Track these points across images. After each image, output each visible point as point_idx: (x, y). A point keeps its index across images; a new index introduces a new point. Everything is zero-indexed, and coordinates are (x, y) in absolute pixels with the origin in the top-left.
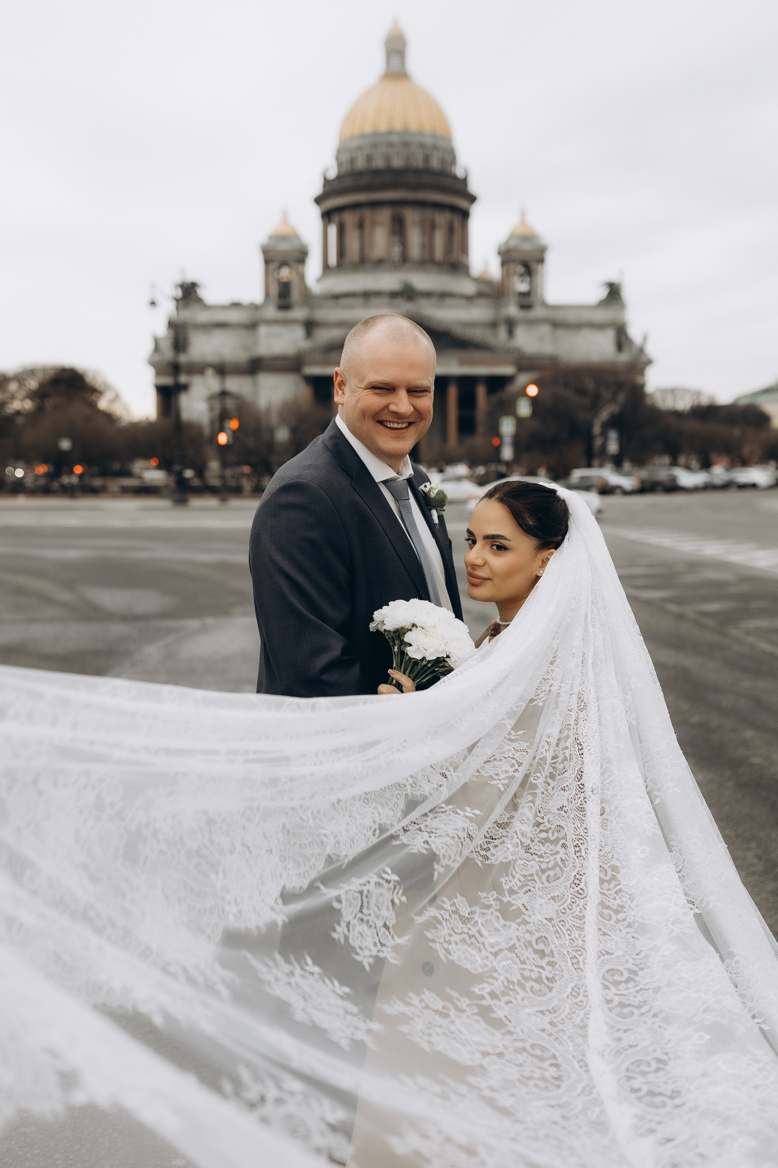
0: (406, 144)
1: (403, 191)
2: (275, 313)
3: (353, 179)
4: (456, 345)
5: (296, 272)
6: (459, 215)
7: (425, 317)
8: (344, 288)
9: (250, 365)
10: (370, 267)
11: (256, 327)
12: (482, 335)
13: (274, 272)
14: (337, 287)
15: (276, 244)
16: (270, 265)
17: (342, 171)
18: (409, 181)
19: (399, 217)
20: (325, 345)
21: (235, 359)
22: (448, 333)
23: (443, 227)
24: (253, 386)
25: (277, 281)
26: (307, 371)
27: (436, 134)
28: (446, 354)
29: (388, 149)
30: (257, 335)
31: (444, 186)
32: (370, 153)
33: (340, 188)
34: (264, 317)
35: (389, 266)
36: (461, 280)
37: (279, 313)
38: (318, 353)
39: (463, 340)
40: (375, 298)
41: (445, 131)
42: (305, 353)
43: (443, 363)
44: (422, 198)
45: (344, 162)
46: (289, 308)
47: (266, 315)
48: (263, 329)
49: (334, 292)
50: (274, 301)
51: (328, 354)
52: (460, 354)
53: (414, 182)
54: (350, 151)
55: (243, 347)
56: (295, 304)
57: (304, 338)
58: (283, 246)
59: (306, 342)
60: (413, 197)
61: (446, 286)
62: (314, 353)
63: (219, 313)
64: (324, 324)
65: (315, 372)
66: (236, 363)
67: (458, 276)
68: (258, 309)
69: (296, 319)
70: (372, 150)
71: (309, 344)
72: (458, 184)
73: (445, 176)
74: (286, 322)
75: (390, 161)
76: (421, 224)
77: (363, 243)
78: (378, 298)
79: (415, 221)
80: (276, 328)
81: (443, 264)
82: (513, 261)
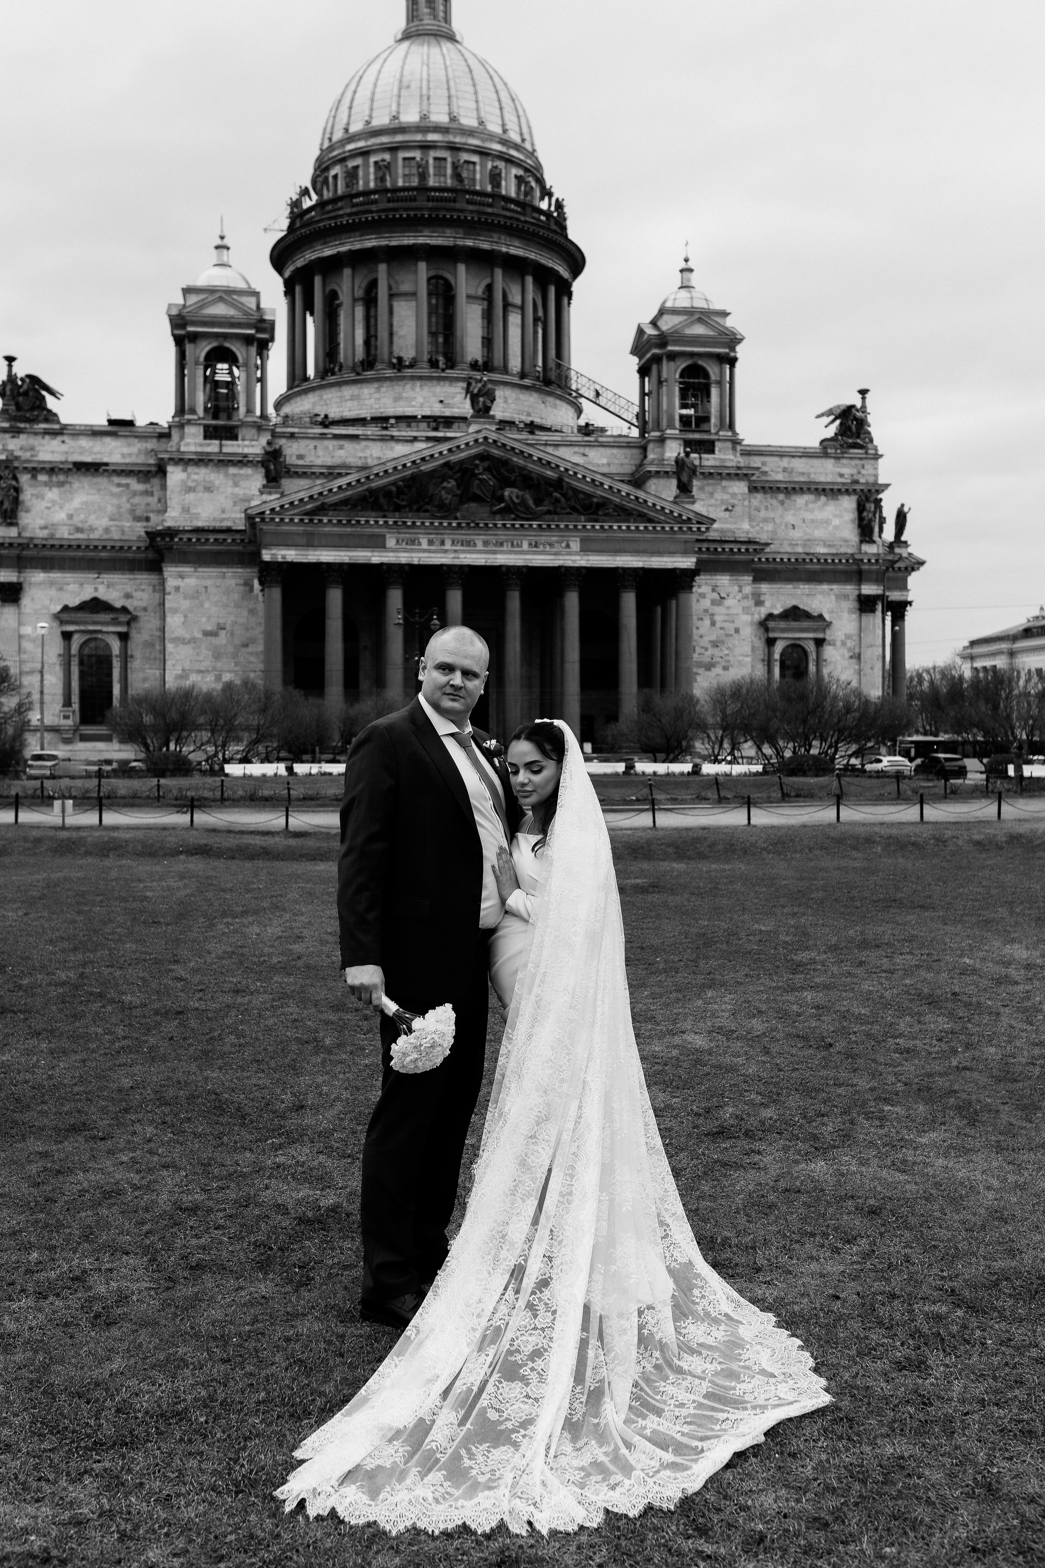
1: (449, 232)
2: (201, 445)
3: (353, 206)
4: (574, 509)
5: (246, 365)
6: (552, 290)
7: (513, 449)
8: (335, 412)
9: (147, 548)
10: (389, 373)
11: (161, 471)
12: (625, 489)
13: (197, 363)
14: (321, 411)
15: (203, 305)
16: (189, 348)
17: (327, 195)
18: (462, 211)
19: (441, 282)
20: (307, 503)
21: (116, 535)
22: (558, 483)
23: (522, 308)
24: (154, 591)
25: (205, 377)
26: (267, 555)
27: (505, 137)
28: (557, 526)
29: (417, 154)
30: (164, 487)
31: (526, 226)
32: (383, 160)
33: (327, 223)
34: (178, 451)
35: (426, 372)
36: (555, 407)
37: (209, 445)
38: (292, 520)
39: (589, 496)
40: (403, 425)
41: (521, 134)
42: (263, 520)
43: (551, 545)
44: (486, 246)
45: (331, 180)
46: (231, 433)
47: (183, 449)
48: (175, 475)
49: (317, 415)
50: (199, 419)
51: (311, 521)
52: (584, 526)
53: (472, 212)
54: (342, 160)
55: (132, 511)
56: (244, 424)
57: (262, 493)
58: (220, 310)
59: (265, 497)
60: (469, 243)
61: (529, 415)
62: (282, 520)
63: (84, 442)
64: (300, 470)
65: (284, 557)
66: (118, 544)
67: (550, 399)
68: (164, 436)
69: (246, 456)
70: (387, 156)
71: (273, 499)
72: (553, 227)
73: (529, 210)
74: (224, 462)
75: (423, 176)
76: (483, 299)
77: (372, 332)
78: (409, 426)
79: (472, 292)
80: (202, 474)
81: (523, 375)
82: (672, 357)
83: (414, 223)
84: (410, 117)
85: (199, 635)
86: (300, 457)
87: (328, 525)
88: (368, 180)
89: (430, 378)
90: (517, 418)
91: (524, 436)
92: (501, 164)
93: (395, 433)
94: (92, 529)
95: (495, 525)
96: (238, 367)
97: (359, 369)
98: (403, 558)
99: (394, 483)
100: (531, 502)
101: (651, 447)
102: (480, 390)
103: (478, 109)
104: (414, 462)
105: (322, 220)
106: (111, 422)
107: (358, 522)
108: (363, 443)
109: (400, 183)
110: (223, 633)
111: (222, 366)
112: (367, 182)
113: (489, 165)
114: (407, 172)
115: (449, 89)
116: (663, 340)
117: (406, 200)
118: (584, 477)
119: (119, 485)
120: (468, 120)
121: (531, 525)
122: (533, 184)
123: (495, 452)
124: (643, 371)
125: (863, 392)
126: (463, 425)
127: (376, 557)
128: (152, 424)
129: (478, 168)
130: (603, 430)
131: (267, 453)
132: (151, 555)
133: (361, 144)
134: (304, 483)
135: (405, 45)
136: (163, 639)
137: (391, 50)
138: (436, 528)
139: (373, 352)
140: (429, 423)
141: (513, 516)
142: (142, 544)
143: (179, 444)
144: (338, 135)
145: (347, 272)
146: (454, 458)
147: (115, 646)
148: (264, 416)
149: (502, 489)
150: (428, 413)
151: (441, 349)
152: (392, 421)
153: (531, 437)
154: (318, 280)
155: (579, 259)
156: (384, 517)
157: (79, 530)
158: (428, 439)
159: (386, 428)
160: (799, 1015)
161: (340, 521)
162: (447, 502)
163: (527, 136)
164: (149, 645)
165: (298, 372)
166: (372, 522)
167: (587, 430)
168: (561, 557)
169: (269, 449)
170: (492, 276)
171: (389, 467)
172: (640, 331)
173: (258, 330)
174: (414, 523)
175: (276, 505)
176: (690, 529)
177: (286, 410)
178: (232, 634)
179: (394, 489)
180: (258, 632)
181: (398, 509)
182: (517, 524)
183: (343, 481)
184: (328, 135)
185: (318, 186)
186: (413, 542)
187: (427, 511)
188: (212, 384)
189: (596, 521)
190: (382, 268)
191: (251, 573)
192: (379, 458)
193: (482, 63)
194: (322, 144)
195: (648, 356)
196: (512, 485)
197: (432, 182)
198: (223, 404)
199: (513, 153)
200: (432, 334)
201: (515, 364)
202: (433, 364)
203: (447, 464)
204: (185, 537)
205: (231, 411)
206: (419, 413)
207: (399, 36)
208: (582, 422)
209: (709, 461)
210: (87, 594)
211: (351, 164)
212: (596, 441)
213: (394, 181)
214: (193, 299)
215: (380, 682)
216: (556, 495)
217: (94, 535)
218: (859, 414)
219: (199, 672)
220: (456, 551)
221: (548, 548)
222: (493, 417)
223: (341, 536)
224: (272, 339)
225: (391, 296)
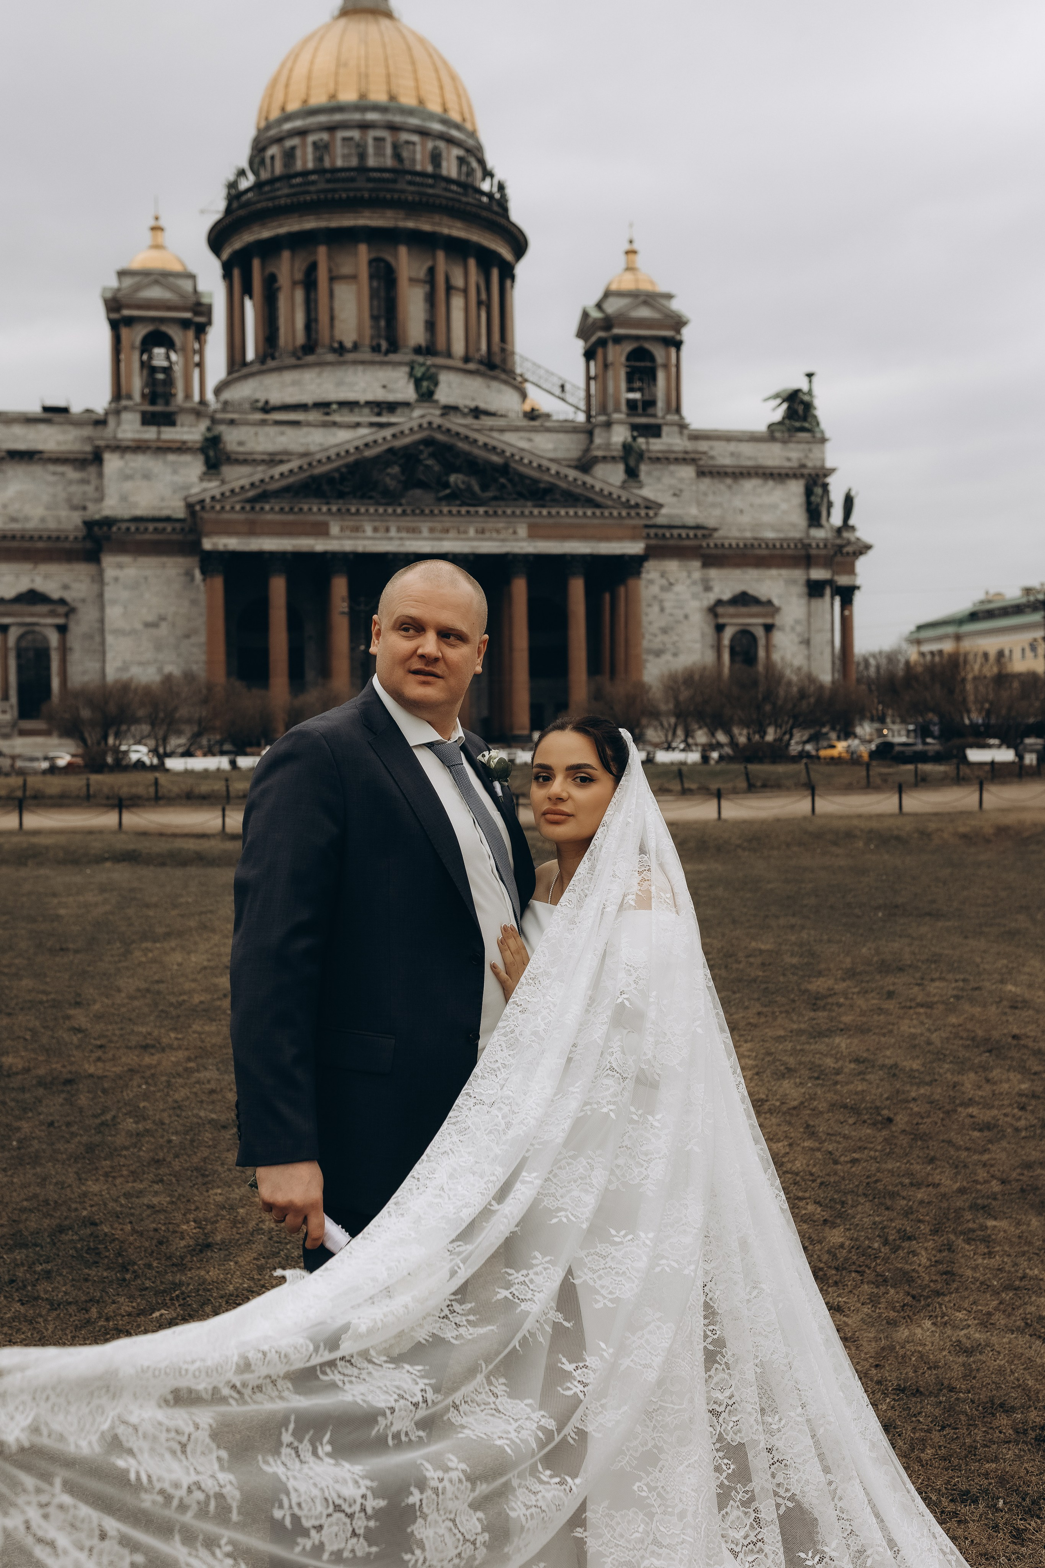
0: (393, 128)
1: (389, 213)
2: (138, 432)
3: (292, 186)
4: (521, 496)
5: (184, 349)
6: (495, 274)
7: (458, 434)
8: (276, 398)
9: (84, 538)
10: (331, 357)
11: (96, 458)
12: (572, 474)
13: (133, 347)
14: (262, 396)
15: (138, 288)
16: (124, 332)
17: (265, 175)
18: (403, 191)
19: (382, 265)
20: (248, 491)
21: (52, 525)
22: (505, 469)
23: (465, 291)
24: (93, 580)
25: (142, 364)
26: (208, 544)
27: (446, 116)
28: (504, 512)
29: (356, 134)
30: (100, 475)
31: (468, 208)
32: (321, 140)
33: (264, 204)
34: (115, 438)
35: (368, 356)
36: (499, 391)
37: (146, 432)
38: (233, 508)
39: (536, 481)
40: (345, 411)
41: (462, 114)
42: (203, 508)
43: (498, 531)
44: (427, 227)
45: (268, 161)
46: (168, 419)
47: (120, 435)
48: (112, 463)
49: (257, 401)
50: (137, 405)
51: (253, 508)
52: (531, 513)
53: (413, 193)
54: (279, 140)
55: (69, 500)
56: (182, 410)
57: (201, 479)
58: (155, 293)
59: (206, 485)
60: (410, 224)
61: (473, 399)
62: (223, 508)
63: (18, 430)
64: (241, 457)
65: (225, 545)
66: (54, 534)
67: (495, 384)
68: (100, 422)
69: (184, 442)
70: (325, 136)
71: (213, 487)
72: (495, 208)
73: (470, 191)
74: (162, 449)
75: (362, 156)
76: (425, 282)
77: (313, 315)
78: (351, 411)
79: (414, 274)
80: (140, 461)
81: (467, 359)
82: (618, 340)
83: (354, 204)
84: (348, 96)
85: (139, 626)
86: (241, 443)
87: (270, 513)
88: (306, 160)
89: (372, 363)
90: (461, 402)
91: (469, 421)
92: (442, 145)
93: (337, 418)
94: (27, 519)
95: (441, 512)
96: (175, 351)
97: (300, 354)
98: (348, 545)
99: (337, 470)
100: (476, 488)
101: (597, 431)
102: (424, 374)
103: (417, 88)
104: (357, 448)
105: (258, 202)
106: (46, 409)
107: (301, 510)
108: (305, 430)
109: (339, 163)
110: (164, 626)
111: (159, 351)
112: (305, 162)
113: (430, 145)
114: (346, 151)
115: (387, 67)
116: (608, 323)
117: (344, 180)
118: (530, 462)
119: (54, 474)
120: (408, 100)
121: (477, 512)
122: (475, 164)
123: (440, 437)
124: (589, 355)
125: (810, 375)
126: (406, 411)
127: (319, 545)
128: (88, 411)
129: (418, 148)
130: (548, 416)
131: (207, 440)
132: (89, 545)
133: (298, 123)
134: (245, 470)
135: (343, 22)
136: (102, 631)
137: (327, 28)
138: (381, 515)
139: (313, 336)
140: (372, 409)
141: (458, 502)
142: (80, 534)
143: (115, 432)
144: (275, 114)
145: (286, 255)
146: (399, 443)
147: (54, 638)
148: (203, 402)
149: (448, 474)
150: (370, 397)
151: (383, 333)
152: (334, 407)
153: (475, 422)
154: (256, 263)
155: (522, 240)
156: (327, 503)
157: (14, 520)
158: (372, 425)
159: (327, 414)
160: (838, 1072)
161: (282, 509)
162: (391, 488)
163: (467, 116)
164: (89, 637)
165: (238, 357)
166: (315, 509)
167: (532, 415)
168: (508, 544)
169: (209, 435)
170: (434, 258)
171: (332, 453)
172: (585, 315)
173: (197, 313)
174: (358, 510)
175: (217, 493)
176: (638, 514)
177: (226, 395)
178: (174, 625)
179: (337, 475)
180: (200, 622)
181: (341, 495)
182: (463, 510)
183: (284, 468)
184: (264, 114)
185: (255, 166)
186: (357, 529)
187: (371, 498)
188: (149, 369)
189: (543, 506)
190: (322, 252)
191: (192, 563)
192: (321, 445)
193: (422, 41)
194: (258, 124)
195: (593, 339)
196: (457, 470)
197: (371, 162)
198: (160, 389)
199: (455, 133)
200: (375, 318)
201: (458, 347)
202: (376, 349)
203: (391, 451)
204: (124, 526)
205: (168, 397)
206: (362, 398)
207: (336, 12)
208: (527, 407)
209: (656, 445)
210: (23, 585)
211: (289, 143)
212: (542, 426)
213: (333, 161)
214: (128, 282)
215: (325, 672)
216: (503, 480)
217: (30, 525)
218: (806, 398)
219: (140, 664)
220: (401, 539)
221: (495, 535)
222: (437, 402)
223: (284, 524)
224: (209, 323)
225: (332, 279)
